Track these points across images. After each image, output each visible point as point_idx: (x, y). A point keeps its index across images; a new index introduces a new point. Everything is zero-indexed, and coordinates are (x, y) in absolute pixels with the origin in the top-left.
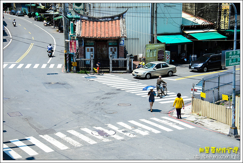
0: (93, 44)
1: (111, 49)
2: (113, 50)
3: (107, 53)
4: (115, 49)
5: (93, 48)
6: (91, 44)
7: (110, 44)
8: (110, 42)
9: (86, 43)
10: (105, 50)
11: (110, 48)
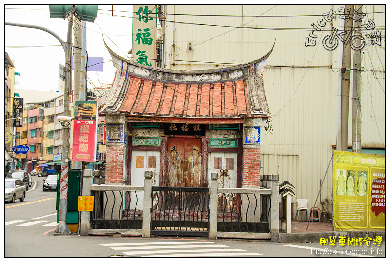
0: (158, 144)
1: (218, 160)
2: (224, 166)
3: (203, 175)
4: (230, 161)
5: (157, 155)
6: (150, 143)
7: (214, 144)
8: (214, 136)
9: (136, 137)
10: (197, 164)
11: (212, 157)
